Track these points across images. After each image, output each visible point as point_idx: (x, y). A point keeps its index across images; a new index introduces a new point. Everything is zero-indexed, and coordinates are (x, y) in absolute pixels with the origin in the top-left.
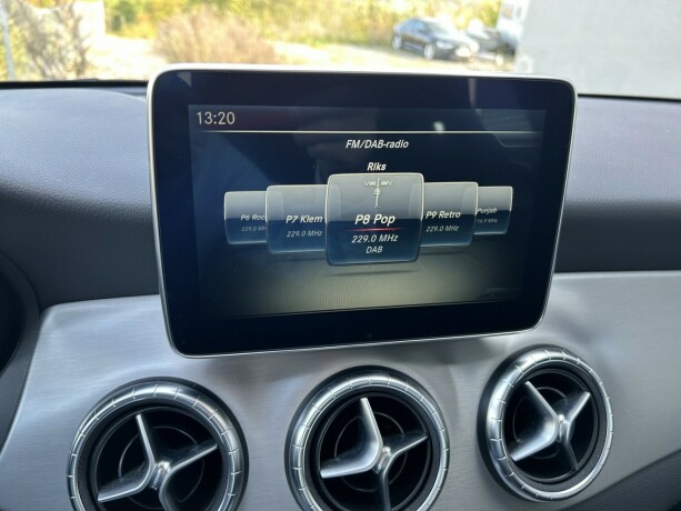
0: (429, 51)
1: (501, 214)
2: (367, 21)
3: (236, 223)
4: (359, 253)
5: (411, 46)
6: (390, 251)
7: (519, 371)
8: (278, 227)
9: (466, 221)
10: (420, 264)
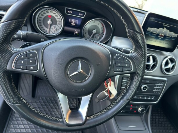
1: (175, 37)
3: (148, 31)
6: (162, 39)
8: (152, 33)
9: (171, 37)
10: (164, 42)
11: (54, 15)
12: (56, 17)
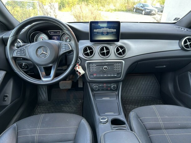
0: (144, 12)
1: (115, 32)
2: (126, 5)
4: (104, 35)
5: (138, 11)
6: (106, 35)
7: (118, 46)
8: (98, 32)
9: (112, 32)
10: (109, 36)
11: (44, 37)
12: (45, 37)
